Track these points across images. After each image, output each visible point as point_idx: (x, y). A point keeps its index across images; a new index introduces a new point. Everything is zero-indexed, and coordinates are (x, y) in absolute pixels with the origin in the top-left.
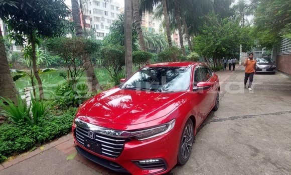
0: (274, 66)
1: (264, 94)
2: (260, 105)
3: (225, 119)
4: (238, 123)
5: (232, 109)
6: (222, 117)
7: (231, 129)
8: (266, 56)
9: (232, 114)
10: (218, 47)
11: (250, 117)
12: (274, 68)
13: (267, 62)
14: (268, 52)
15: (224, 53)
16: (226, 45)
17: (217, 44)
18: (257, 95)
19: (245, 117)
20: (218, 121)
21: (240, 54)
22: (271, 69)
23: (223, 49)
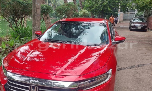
0: (146, 25)
1: (145, 47)
2: (146, 56)
3: (126, 68)
4: (136, 71)
5: (127, 59)
6: (123, 66)
7: (133, 76)
8: (138, 17)
9: (129, 64)
10: (105, 6)
11: (143, 65)
12: (146, 27)
13: (141, 22)
14: (140, 13)
15: (109, 11)
16: (111, 5)
17: (104, 4)
18: (140, 48)
19: (139, 66)
20: (121, 70)
21: (119, 14)
22: (144, 27)
23: (109, 8)
